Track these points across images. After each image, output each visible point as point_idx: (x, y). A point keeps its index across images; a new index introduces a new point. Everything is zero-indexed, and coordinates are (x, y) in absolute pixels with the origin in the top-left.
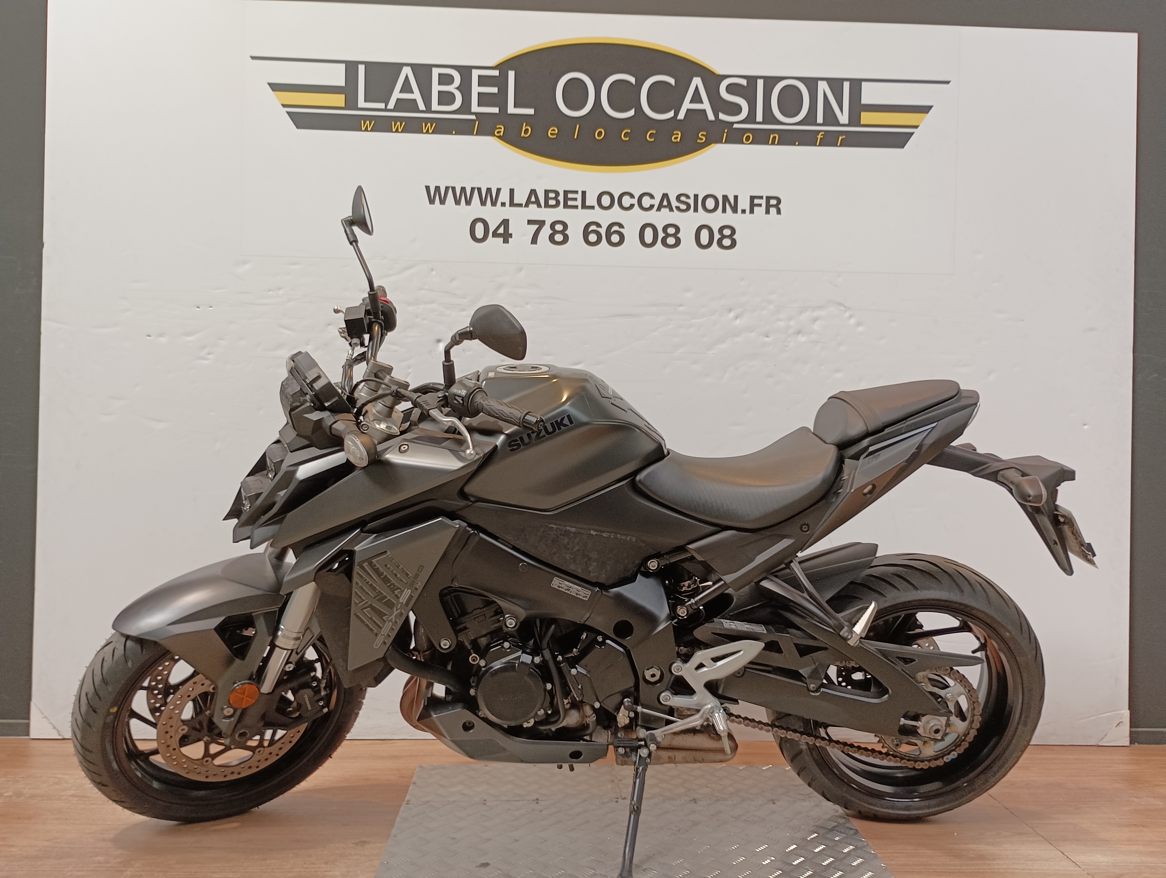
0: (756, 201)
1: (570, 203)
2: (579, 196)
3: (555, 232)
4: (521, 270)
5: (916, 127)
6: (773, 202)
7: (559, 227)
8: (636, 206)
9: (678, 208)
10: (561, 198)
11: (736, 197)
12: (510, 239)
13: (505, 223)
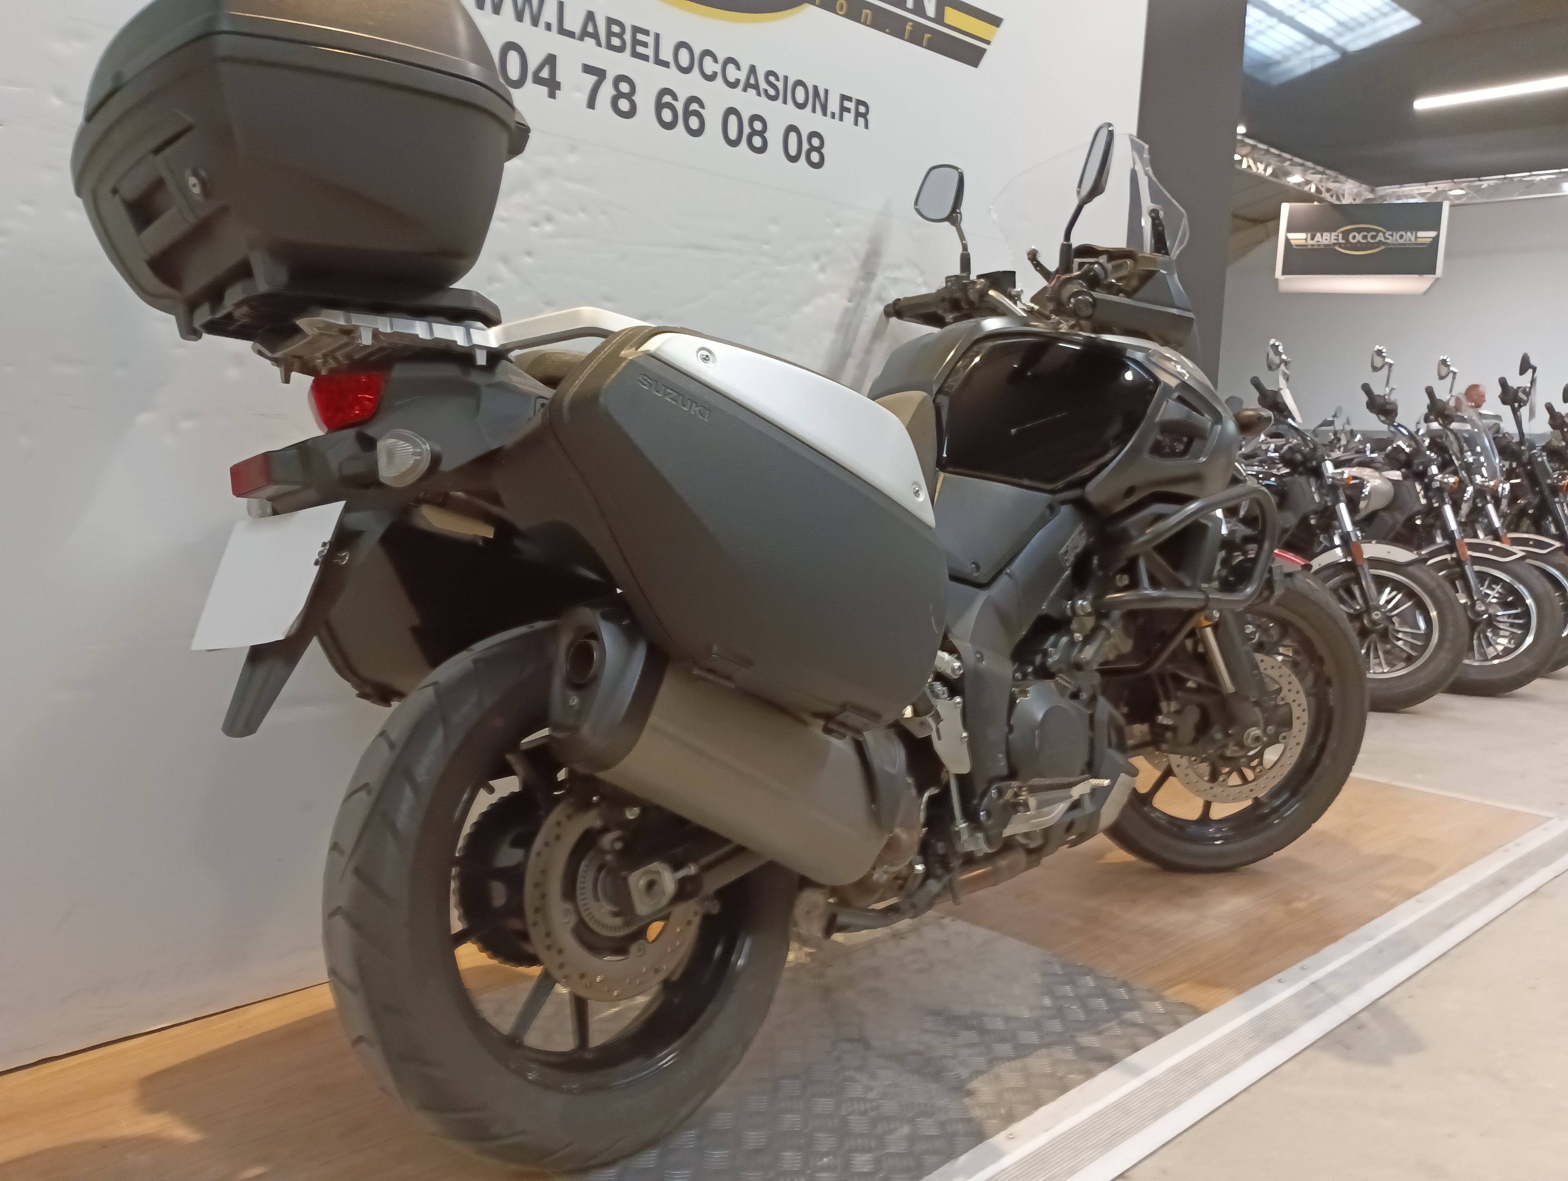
0: (847, 104)
1: (640, 49)
2: (650, 40)
3: (619, 95)
4: (573, 149)
5: (988, 42)
6: (862, 109)
7: (624, 87)
8: (720, 77)
9: (766, 91)
10: (628, 37)
11: (826, 91)
12: (557, 91)
13: (551, 60)
